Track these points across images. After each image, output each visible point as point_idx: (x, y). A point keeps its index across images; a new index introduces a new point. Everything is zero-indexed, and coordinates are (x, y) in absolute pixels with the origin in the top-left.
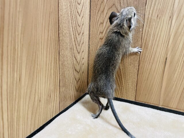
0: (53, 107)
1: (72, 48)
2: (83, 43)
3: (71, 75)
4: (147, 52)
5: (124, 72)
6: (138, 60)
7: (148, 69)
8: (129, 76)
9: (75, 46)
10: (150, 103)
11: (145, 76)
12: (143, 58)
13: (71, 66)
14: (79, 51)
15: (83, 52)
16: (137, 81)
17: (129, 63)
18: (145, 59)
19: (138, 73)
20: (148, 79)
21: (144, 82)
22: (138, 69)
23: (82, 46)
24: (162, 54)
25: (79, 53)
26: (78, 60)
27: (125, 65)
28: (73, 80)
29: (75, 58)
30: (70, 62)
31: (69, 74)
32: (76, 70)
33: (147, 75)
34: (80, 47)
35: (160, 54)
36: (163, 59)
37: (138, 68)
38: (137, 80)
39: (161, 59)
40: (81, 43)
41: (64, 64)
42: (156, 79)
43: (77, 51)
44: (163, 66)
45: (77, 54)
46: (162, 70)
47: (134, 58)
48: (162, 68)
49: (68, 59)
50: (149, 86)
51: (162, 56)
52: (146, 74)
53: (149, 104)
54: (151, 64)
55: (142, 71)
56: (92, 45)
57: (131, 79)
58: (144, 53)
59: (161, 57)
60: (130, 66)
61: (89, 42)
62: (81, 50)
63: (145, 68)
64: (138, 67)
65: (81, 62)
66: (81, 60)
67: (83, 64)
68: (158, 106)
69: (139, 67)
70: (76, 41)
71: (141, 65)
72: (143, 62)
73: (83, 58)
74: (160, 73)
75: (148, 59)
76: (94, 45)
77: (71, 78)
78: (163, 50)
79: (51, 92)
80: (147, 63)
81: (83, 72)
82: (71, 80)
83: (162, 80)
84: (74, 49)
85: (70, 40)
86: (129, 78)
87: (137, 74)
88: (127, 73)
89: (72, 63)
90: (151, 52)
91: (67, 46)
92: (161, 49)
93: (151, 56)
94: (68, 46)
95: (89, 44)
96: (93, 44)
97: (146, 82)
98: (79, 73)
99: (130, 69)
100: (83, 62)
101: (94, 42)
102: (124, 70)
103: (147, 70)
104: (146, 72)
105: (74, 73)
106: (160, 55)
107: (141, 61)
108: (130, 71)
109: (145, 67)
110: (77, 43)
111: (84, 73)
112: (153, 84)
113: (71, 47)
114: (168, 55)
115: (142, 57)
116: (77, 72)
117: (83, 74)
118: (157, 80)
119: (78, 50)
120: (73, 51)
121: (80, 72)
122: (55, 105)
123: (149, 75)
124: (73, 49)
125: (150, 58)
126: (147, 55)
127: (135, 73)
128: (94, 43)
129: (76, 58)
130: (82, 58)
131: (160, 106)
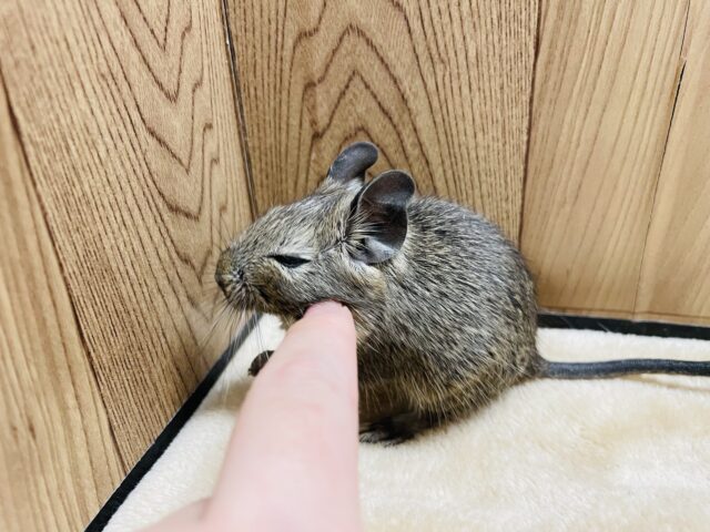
0: (75, 471)
1: (116, 68)
2: (188, 29)
3: (150, 249)
4: (575, 42)
5: (449, 173)
6: (525, 98)
7: (579, 138)
8: (477, 191)
9: (135, 55)
10: (590, 310)
11: (564, 178)
12: (551, 83)
13: (137, 190)
14: (171, 88)
15: (198, 84)
16: (522, 214)
17: (477, 117)
18: (566, 86)
19: (526, 170)
20: (577, 197)
21: (558, 214)
22: (524, 147)
23: (189, 50)
24: (660, 44)
25: (172, 98)
26: (178, 142)
27: (454, 132)
28: (172, 273)
29: (152, 133)
30: (120, 171)
31: (136, 243)
32: (174, 209)
33: (574, 172)
34: (174, 60)
35: (648, 47)
36: (662, 73)
37: (528, 142)
38: (523, 206)
39: (652, 75)
40: (176, 28)
41: (78, 192)
42: (621, 188)
43: (156, 89)
44: (662, 113)
45: (165, 108)
46: (653, 139)
47: (502, 88)
48: (655, 129)
49: (103, 154)
50: (587, 227)
51: (657, 56)
52: (566, 170)
53: (584, 314)
54: (595, 110)
55: (548, 157)
56: (250, 35)
57: (487, 208)
58: (557, 53)
59: (655, 65)
60: (480, 135)
61: (225, 18)
62: (185, 73)
63: (563, 139)
64: (525, 138)
65: (198, 154)
66: (198, 139)
67: (215, 161)
68: (629, 318)
69: (533, 134)
70: (136, 21)
71: (540, 125)
72: (554, 102)
73: (209, 126)
74: (645, 155)
75: (578, 83)
76: (257, 33)
77: (156, 265)
78: (663, 25)
79: (32, 400)
80: (576, 110)
81: (223, 209)
82: (160, 275)
83: (655, 187)
84: (133, 74)
85: (88, 17)
86: (478, 201)
87: (521, 174)
88: (468, 175)
89: (142, 170)
90: (595, 39)
91: (70, 66)
92: (651, 17)
93: (594, 67)
94: (78, 59)
95: (228, 33)
96: (249, 26)
97: (568, 208)
98: (197, 219)
99: (482, 153)
100: (211, 146)
101: (257, 14)
102: (447, 163)
103: (573, 145)
104: (569, 160)
105: (165, 233)
106: (646, 56)
107: (541, 99)
108: (482, 164)
109: (565, 130)
110: (143, 34)
111: (230, 208)
112: (604, 217)
113: (105, 70)
114: (692, 50)
115: (546, 79)
116: (188, 215)
117: (228, 218)
118: (629, 195)
119: (164, 80)
120: (125, 88)
121: (206, 213)
122: (82, 454)
123: (584, 172)
124: (120, 77)
125: (590, 80)
126: (573, 59)
127: (510, 173)
128: (257, 24)
129: (159, 132)
130: (199, 127)
131: (638, 319)
